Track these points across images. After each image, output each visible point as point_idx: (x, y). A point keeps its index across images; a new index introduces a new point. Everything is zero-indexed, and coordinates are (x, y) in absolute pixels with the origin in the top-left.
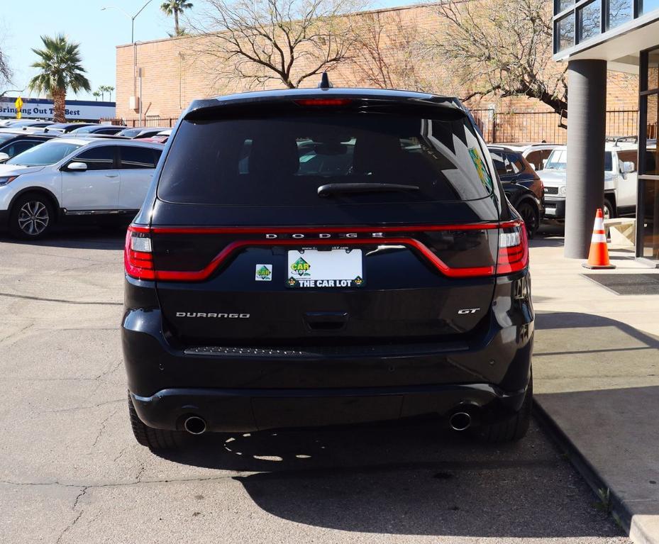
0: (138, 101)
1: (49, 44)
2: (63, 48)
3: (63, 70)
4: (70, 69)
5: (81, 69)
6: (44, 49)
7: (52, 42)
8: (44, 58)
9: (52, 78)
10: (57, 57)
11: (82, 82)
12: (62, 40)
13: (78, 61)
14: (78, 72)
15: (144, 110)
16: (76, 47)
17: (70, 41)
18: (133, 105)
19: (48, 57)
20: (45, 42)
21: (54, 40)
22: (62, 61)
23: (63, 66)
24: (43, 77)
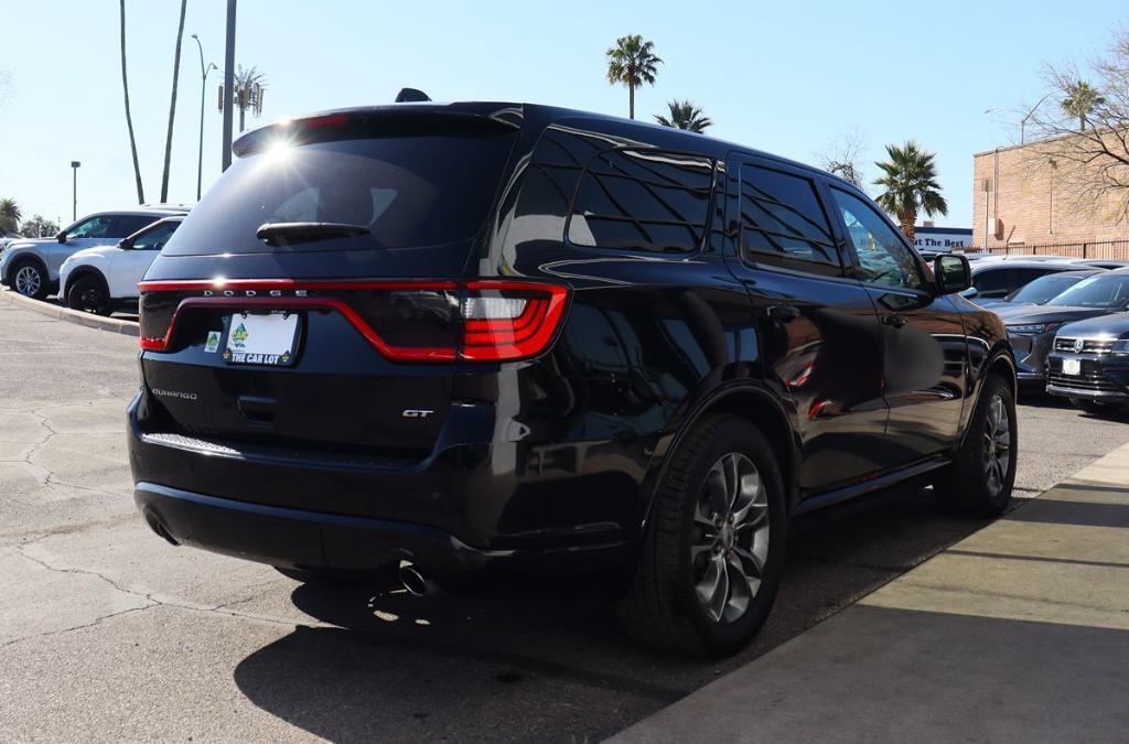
0: (1000, 226)
1: (895, 154)
2: (912, 159)
3: (913, 187)
4: (920, 186)
5: (936, 186)
6: (890, 161)
7: (899, 153)
8: (889, 173)
9: (897, 197)
10: (906, 170)
11: (936, 203)
12: (912, 149)
13: (932, 175)
14: (931, 189)
15: (1006, 235)
16: (930, 157)
17: (922, 151)
18: (992, 230)
19: (893, 171)
20: (890, 152)
21: (902, 150)
22: (910, 176)
23: (913, 182)
24: (887, 195)
